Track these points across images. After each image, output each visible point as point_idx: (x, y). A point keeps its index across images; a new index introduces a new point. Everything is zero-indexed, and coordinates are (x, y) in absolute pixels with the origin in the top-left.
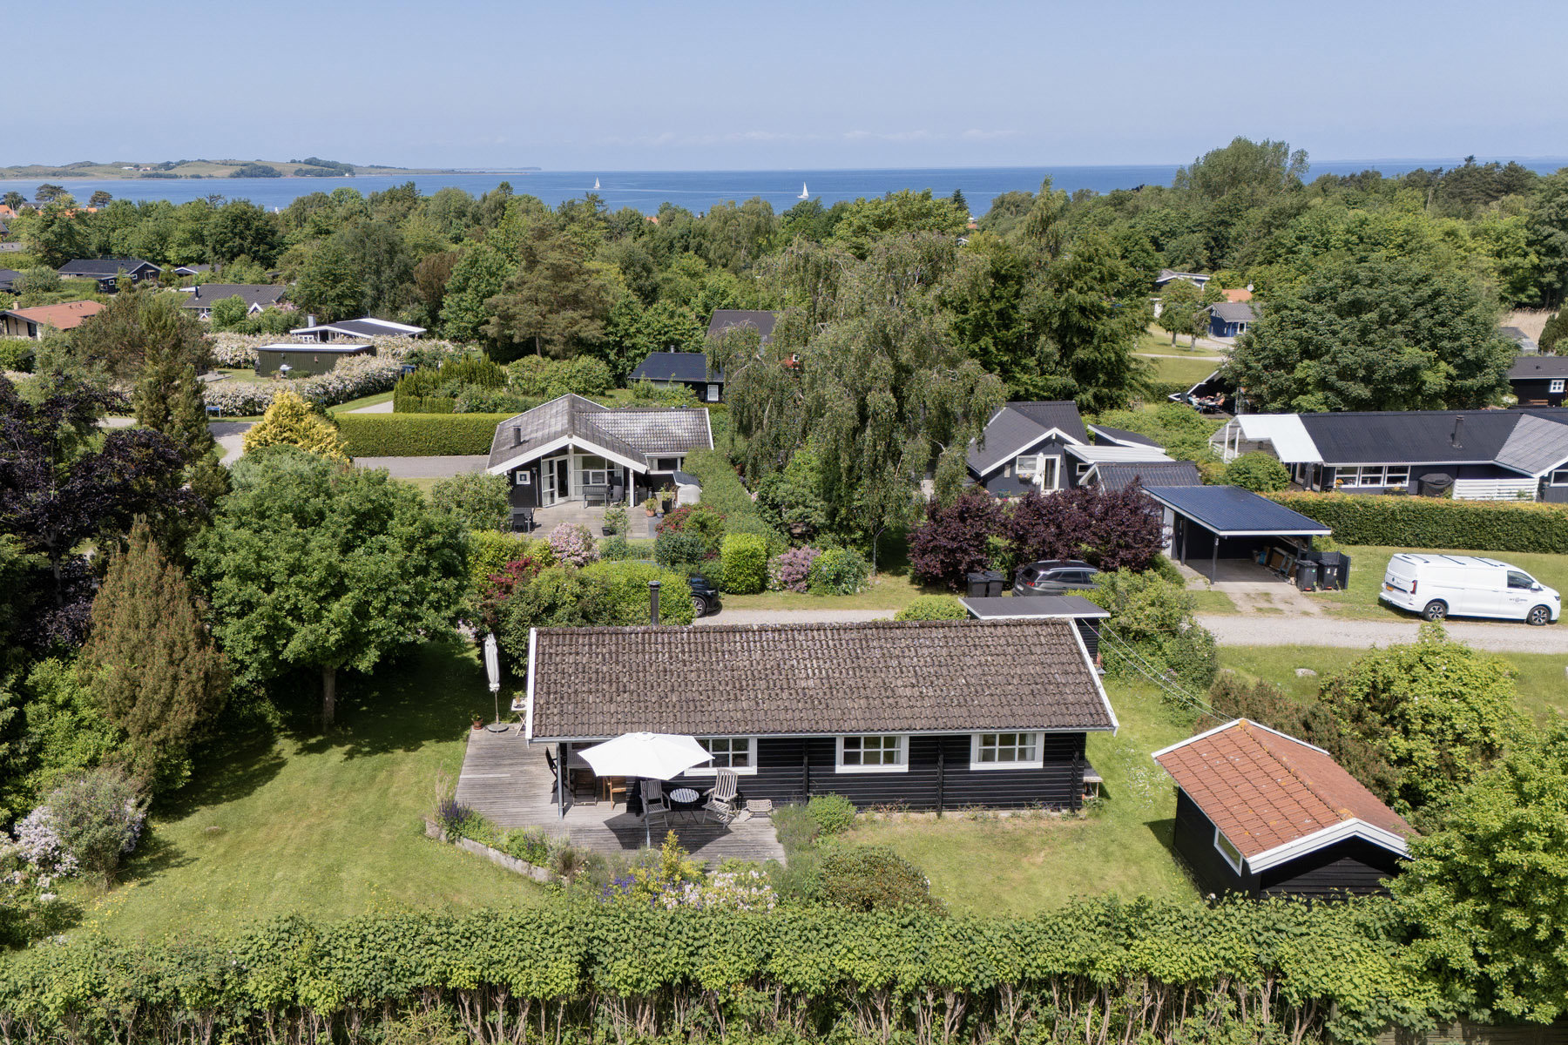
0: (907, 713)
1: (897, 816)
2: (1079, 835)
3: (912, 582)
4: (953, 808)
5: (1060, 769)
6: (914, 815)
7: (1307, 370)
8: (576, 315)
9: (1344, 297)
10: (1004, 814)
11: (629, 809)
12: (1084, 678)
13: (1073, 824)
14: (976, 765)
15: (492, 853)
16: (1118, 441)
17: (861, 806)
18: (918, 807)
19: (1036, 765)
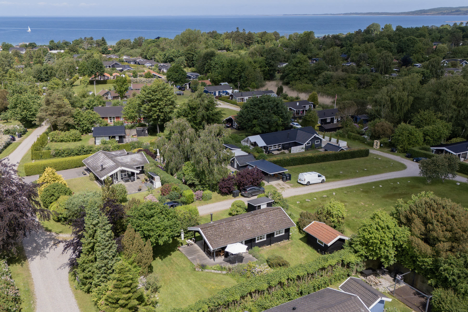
0: (266, 230)
1: (265, 247)
2: (292, 244)
3: (218, 193)
4: (272, 244)
5: (287, 233)
6: (267, 246)
7: (255, 122)
8: (66, 117)
10: (279, 243)
11: (225, 257)
12: (287, 218)
13: (289, 242)
14: (275, 236)
15: (213, 271)
17: (260, 247)
18: (268, 245)
19: (284, 234)
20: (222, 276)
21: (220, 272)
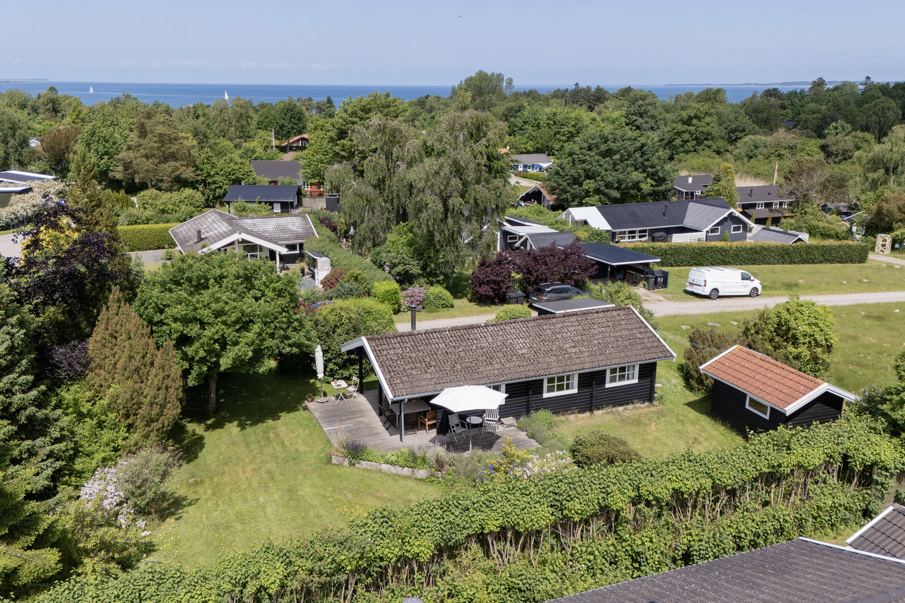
0: (578, 361)
1: (572, 417)
2: (661, 414)
3: (471, 301)
4: (598, 409)
5: (646, 381)
6: (580, 416)
7: (589, 185)
8: (177, 164)
9: (603, 147)
10: (621, 409)
11: (438, 433)
13: (653, 409)
14: (608, 385)
15: (385, 467)
16: (526, 224)
17: (556, 412)
18: (582, 411)
19: (636, 381)
20: (411, 484)
21: (406, 471)
